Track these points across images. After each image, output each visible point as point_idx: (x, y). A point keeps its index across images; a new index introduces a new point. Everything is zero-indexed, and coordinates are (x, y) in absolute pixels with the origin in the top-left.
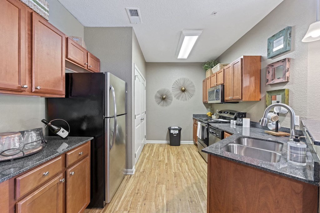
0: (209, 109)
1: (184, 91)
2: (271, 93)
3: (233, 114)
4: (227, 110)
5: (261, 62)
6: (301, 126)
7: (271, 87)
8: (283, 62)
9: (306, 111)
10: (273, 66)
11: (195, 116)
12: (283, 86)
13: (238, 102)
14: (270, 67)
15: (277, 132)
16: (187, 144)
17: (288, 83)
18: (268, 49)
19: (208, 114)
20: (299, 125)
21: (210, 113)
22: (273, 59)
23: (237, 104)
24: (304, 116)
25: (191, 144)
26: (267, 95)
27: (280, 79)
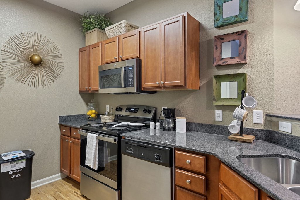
0: (92, 104)
1: (37, 64)
2: (220, 78)
3: (149, 112)
4: (135, 105)
5: (199, 31)
6: (265, 123)
7: (219, 70)
8: (239, 35)
9: (273, 104)
10: (223, 39)
11: (64, 120)
12: (237, 68)
13: (155, 92)
14: (217, 40)
15: (242, 136)
16: (46, 186)
17: (245, 66)
18: (215, 13)
19: (89, 113)
20: (262, 123)
21: (94, 111)
22: (220, 30)
23: (155, 94)
24: (269, 111)
25: (56, 181)
26: (214, 81)
27: (234, 59)
